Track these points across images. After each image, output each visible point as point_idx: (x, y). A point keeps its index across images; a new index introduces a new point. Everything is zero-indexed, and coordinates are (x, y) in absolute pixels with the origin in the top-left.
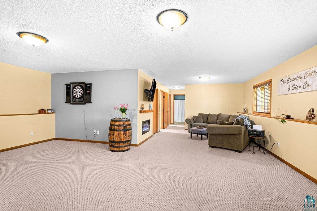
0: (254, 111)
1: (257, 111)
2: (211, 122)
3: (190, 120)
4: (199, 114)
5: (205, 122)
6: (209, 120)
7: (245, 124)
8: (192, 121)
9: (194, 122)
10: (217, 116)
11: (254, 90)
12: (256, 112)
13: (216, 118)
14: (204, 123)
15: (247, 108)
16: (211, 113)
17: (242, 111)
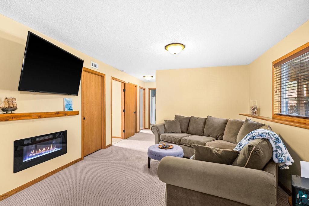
0: (277, 113)
1: (282, 113)
2: (193, 132)
3: (157, 127)
4: (176, 117)
5: (185, 131)
6: (191, 128)
7: (276, 160)
8: (162, 130)
9: (166, 131)
10: (204, 121)
11: (275, 70)
12: (281, 115)
13: (202, 124)
14: (182, 132)
15: (258, 107)
16: (195, 116)
17: (249, 112)
